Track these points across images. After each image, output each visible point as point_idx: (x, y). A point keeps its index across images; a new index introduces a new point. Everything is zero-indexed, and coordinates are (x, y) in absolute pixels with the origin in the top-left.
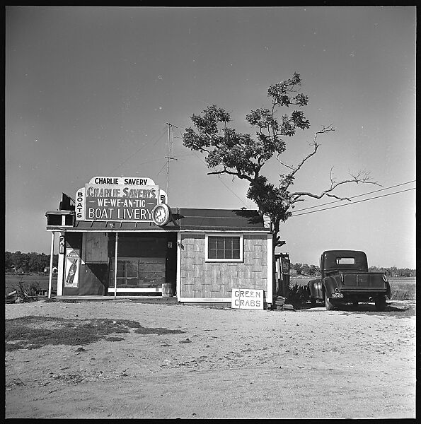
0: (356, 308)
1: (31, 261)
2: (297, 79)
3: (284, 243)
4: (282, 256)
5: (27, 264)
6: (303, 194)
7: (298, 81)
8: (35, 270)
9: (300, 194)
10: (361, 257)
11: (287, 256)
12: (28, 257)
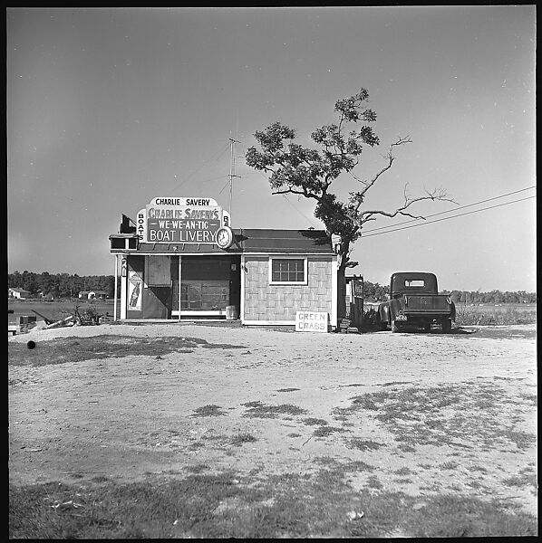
1: (62, 283)
2: (365, 94)
3: (357, 264)
4: (355, 278)
5: (57, 289)
6: (375, 213)
7: (366, 96)
8: (68, 295)
9: (372, 213)
10: (431, 279)
11: (362, 278)
12: (58, 279)
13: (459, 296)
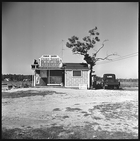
0: (113, 89)
1: (19, 77)
2: (96, 28)
6: (99, 59)
7: (97, 29)
9: (98, 59)
10: (114, 76)
12: (18, 76)
13: (121, 80)
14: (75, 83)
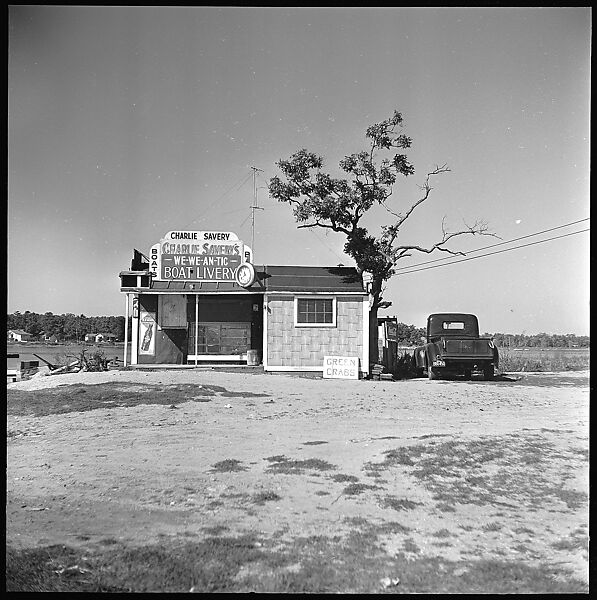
1: (66, 325)
2: (398, 119)
3: (390, 304)
4: (388, 320)
5: (62, 330)
6: (410, 248)
7: (400, 120)
8: (73, 337)
9: (407, 248)
10: (471, 321)
11: (395, 319)
12: (63, 320)
13: (500, 338)
14: (306, 353)
